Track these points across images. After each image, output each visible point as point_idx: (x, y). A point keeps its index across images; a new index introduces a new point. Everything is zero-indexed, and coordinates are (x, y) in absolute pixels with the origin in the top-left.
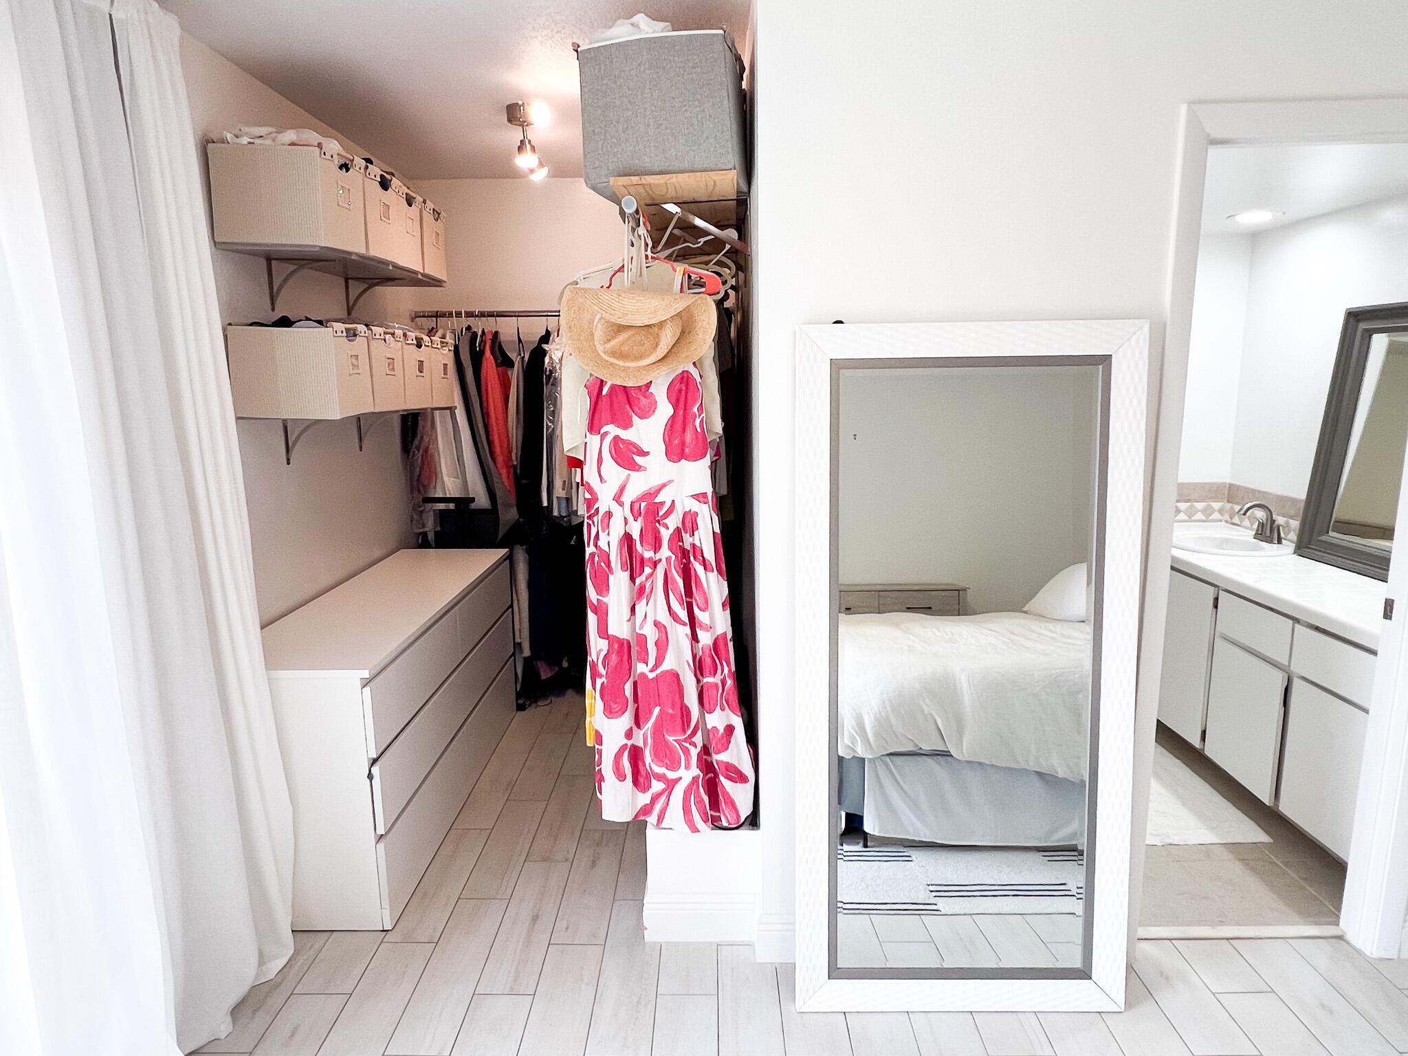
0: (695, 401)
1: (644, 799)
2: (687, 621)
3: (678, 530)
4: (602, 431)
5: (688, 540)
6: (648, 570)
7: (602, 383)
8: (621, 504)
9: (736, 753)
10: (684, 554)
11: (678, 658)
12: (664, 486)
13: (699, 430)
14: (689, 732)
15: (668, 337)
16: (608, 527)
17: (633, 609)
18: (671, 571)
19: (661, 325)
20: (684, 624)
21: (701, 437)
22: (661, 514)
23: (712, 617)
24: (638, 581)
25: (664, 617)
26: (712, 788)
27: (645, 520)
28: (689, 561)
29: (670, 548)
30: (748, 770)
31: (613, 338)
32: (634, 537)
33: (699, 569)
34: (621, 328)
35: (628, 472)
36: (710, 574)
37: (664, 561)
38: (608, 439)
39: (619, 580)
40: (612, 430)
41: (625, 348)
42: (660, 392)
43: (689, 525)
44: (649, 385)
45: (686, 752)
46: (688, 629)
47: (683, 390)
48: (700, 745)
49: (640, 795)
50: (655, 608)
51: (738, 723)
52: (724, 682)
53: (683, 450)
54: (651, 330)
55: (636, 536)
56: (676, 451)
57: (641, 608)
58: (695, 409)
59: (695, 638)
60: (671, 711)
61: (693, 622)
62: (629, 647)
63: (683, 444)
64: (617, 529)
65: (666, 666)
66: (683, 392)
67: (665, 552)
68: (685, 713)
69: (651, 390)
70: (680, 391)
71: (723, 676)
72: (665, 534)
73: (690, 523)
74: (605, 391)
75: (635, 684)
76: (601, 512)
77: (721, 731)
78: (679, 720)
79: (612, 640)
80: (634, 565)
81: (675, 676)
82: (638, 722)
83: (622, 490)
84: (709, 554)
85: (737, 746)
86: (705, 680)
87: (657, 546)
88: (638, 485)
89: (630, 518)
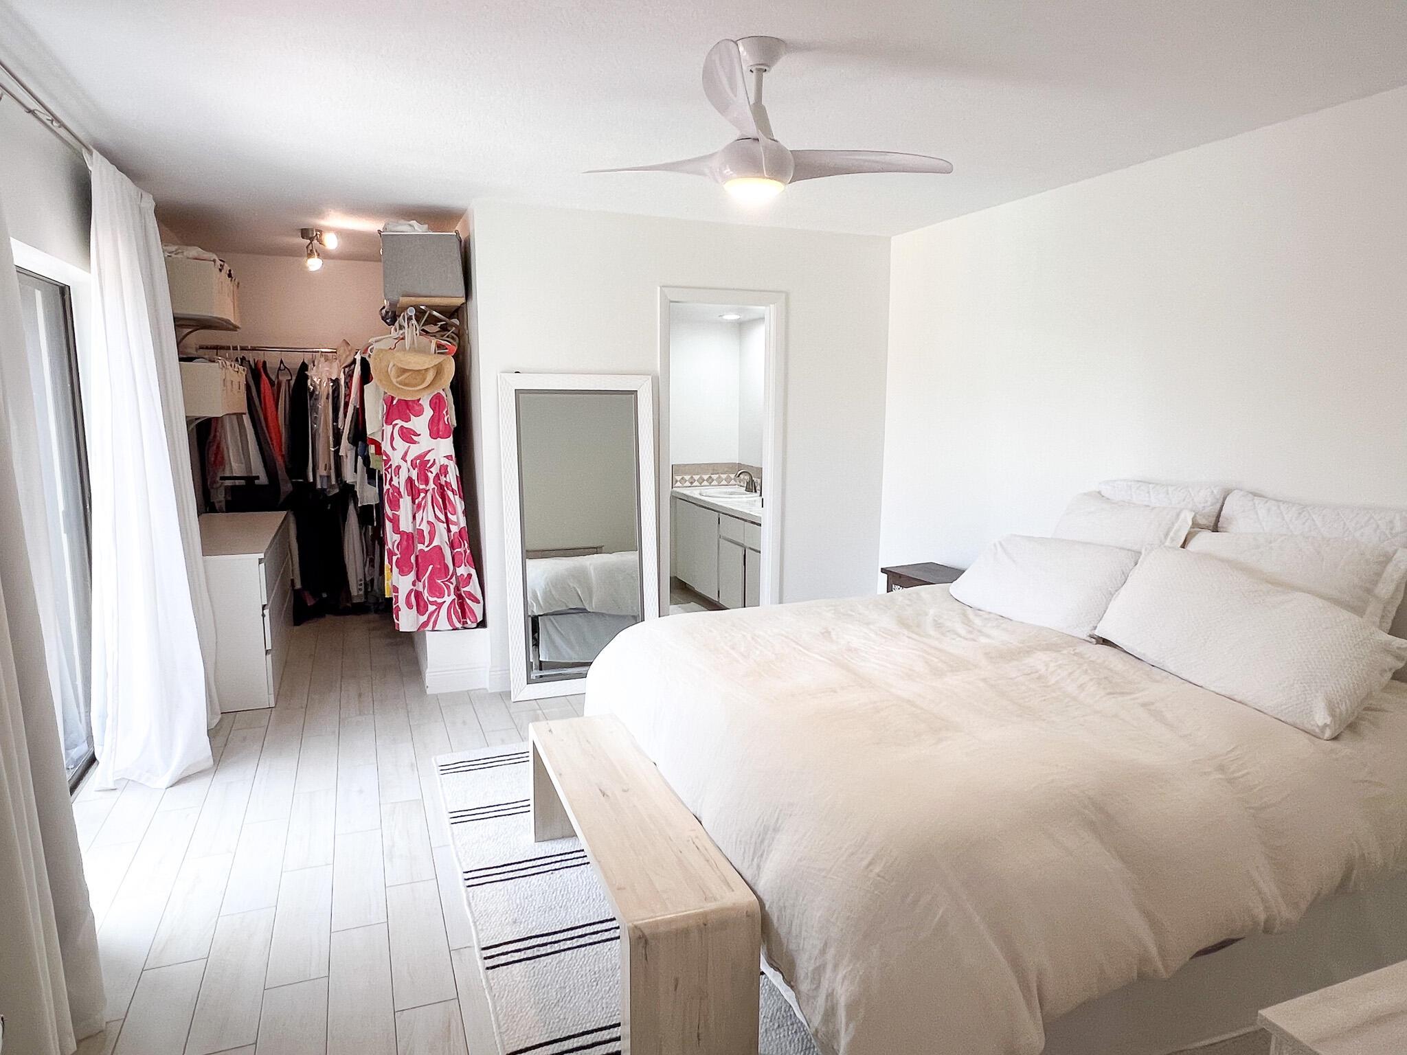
0: (444, 409)
1: (424, 618)
2: (444, 521)
3: (437, 474)
4: (393, 423)
5: (443, 479)
6: (422, 495)
7: (393, 398)
8: (406, 461)
9: (474, 588)
10: (441, 487)
11: (441, 539)
12: (430, 451)
13: (447, 423)
14: (449, 577)
15: (430, 376)
16: (398, 474)
17: (414, 517)
18: (435, 495)
19: (427, 370)
20: (444, 523)
21: (447, 426)
22: (428, 466)
23: (458, 518)
24: (417, 501)
25: (432, 519)
26: (462, 605)
27: (419, 470)
28: (444, 490)
29: (434, 483)
30: (480, 597)
31: (401, 375)
32: (414, 478)
33: (450, 494)
34: (405, 371)
35: (409, 444)
36: (455, 496)
37: (431, 490)
38: (397, 428)
39: (406, 502)
40: (399, 423)
41: (407, 381)
42: (425, 403)
43: (443, 471)
44: (419, 400)
45: (448, 588)
46: (445, 525)
47: (437, 403)
48: (455, 584)
49: (421, 617)
50: (428, 514)
51: (473, 572)
52: (465, 552)
53: (438, 433)
54: (421, 373)
55: (415, 477)
56: (435, 434)
57: (418, 517)
58: (444, 412)
59: (449, 530)
60: (439, 566)
61: (448, 521)
62: (413, 537)
63: (438, 430)
64: (404, 475)
65: (435, 543)
66: (438, 404)
67: (431, 485)
68: (446, 567)
69: (420, 402)
70: (436, 403)
71: (464, 548)
72: (431, 476)
73: (444, 470)
74: (395, 402)
75: (417, 557)
76: (393, 467)
77: (466, 576)
78: (443, 570)
79: (402, 534)
80: (413, 492)
81: (439, 548)
82: (418, 578)
83: (406, 453)
84: (455, 486)
85: (474, 583)
86: (455, 551)
87: (427, 483)
88: (415, 451)
89: (411, 469)
